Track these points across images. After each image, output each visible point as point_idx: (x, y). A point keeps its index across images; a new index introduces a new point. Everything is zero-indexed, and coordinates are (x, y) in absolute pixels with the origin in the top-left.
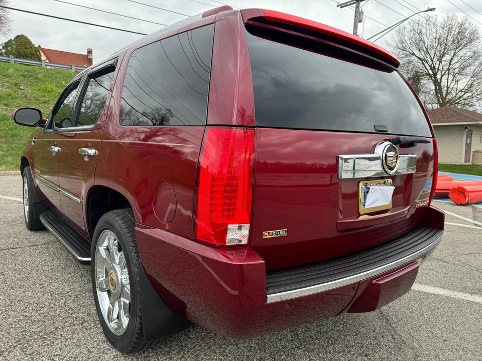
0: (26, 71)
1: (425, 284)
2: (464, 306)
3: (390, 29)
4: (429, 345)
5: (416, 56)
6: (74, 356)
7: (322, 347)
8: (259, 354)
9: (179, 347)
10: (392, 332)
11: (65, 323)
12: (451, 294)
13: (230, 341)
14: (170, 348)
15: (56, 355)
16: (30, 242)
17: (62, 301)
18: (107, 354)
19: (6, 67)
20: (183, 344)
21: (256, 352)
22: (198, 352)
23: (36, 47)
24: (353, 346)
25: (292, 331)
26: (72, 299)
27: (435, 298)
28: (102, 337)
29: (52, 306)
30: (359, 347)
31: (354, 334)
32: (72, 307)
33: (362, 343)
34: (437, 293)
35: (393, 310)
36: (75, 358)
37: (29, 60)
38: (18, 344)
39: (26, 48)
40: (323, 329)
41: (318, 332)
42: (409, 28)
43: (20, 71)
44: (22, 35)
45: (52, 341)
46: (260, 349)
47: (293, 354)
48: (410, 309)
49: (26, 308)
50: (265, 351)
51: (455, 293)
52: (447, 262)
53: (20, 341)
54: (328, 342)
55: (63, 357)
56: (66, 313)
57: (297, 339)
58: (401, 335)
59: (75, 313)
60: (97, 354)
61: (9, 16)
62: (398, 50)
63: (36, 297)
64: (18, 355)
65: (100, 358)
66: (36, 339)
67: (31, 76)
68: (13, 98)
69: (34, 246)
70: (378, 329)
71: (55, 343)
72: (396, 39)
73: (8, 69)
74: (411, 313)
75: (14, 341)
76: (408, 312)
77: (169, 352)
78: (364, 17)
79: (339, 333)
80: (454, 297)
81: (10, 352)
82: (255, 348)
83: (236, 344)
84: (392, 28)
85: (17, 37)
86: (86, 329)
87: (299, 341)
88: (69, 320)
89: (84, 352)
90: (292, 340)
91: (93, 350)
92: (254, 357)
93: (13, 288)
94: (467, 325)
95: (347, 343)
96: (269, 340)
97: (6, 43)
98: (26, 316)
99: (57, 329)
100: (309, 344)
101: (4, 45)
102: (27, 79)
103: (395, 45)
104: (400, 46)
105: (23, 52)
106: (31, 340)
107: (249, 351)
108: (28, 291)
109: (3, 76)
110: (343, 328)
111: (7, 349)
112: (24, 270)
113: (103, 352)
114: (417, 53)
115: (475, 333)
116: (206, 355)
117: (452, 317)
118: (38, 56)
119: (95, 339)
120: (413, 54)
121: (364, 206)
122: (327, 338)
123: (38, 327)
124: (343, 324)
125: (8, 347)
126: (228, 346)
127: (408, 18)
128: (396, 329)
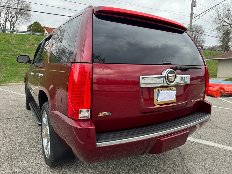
0: (37, 38)
1: (209, 141)
2: (227, 153)
3: (211, 9)
4: (200, 172)
5: (226, 22)
6: (29, 167)
7: (145, 170)
8: (112, 171)
9: (76, 166)
10: (183, 165)
11: (30, 152)
12: (222, 147)
13: (101, 164)
14: (72, 166)
15: (22, 166)
16: (26, 115)
17: (32, 142)
18: (44, 167)
19: (29, 36)
20: (79, 164)
21: (111, 170)
22: (84, 168)
23: (42, 27)
24: (160, 170)
25: (132, 161)
26: (36, 141)
27: (212, 148)
28: (43, 159)
29: (27, 144)
30: (163, 171)
31: (163, 164)
32: (35, 144)
33: (165, 169)
34: (214, 146)
35: (187, 154)
36: (29, 168)
37: (39, 33)
38: (7, 160)
39: (38, 28)
40: (148, 161)
41: (145, 162)
42: (222, 8)
43: (35, 38)
44: (37, 22)
45: (22, 159)
46: (114, 169)
47: (129, 172)
48: (196, 153)
49: (15, 144)
50: (116, 170)
51: (224, 146)
52: (226, 130)
53: (9, 159)
54: (148, 168)
55: (24, 167)
56: (31, 147)
57: (133, 165)
58: (187, 167)
59: (35, 147)
60: (39, 166)
61: (31, 13)
62: (217, 20)
63: (21, 139)
64: (6, 165)
65: (39, 169)
66: (16, 158)
67: (39, 40)
68: (31, 50)
69: (27, 116)
70: (176, 162)
71: (23, 160)
72: (216, 14)
73: (29, 37)
74: (197, 155)
75: (6, 159)
76: (195, 155)
77: (71, 168)
78: (196, 4)
79: (155, 163)
80: (223, 148)
81: (3, 163)
82: (111, 168)
83: (103, 166)
84: (212, 8)
85: (35, 23)
86: (38, 155)
87: (134, 166)
88: (32, 151)
89: (34, 165)
90: (131, 166)
91: (38, 165)
92: (110, 172)
93: (12, 135)
94: (225, 164)
95: (158, 169)
96: (119, 165)
97: (30, 26)
98: (14, 148)
99: (25, 154)
100: (139, 168)
101: (29, 26)
102: (37, 41)
103: (215, 17)
104: (218, 18)
105: (37, 29)
106: (13, 158)
107: (108, 170)
108: (18, 137)
109: (27, 40)
110: (158, 161)
111: (2, 162)
112: (19, 127)
113: (42, 166)
114: (227, 21)
115: (228, 168)
116: (87, 170)
117: (218, 158)
118: (43, 31)
119: (40, 160)
120: (225, 21)
121: (158, 100)
122: (149, 165)
123: (18, 153)
124: (159, 159)
125: (3, 161)
126: (99, 167)
127: (220, 3)
128: (186, 163)
